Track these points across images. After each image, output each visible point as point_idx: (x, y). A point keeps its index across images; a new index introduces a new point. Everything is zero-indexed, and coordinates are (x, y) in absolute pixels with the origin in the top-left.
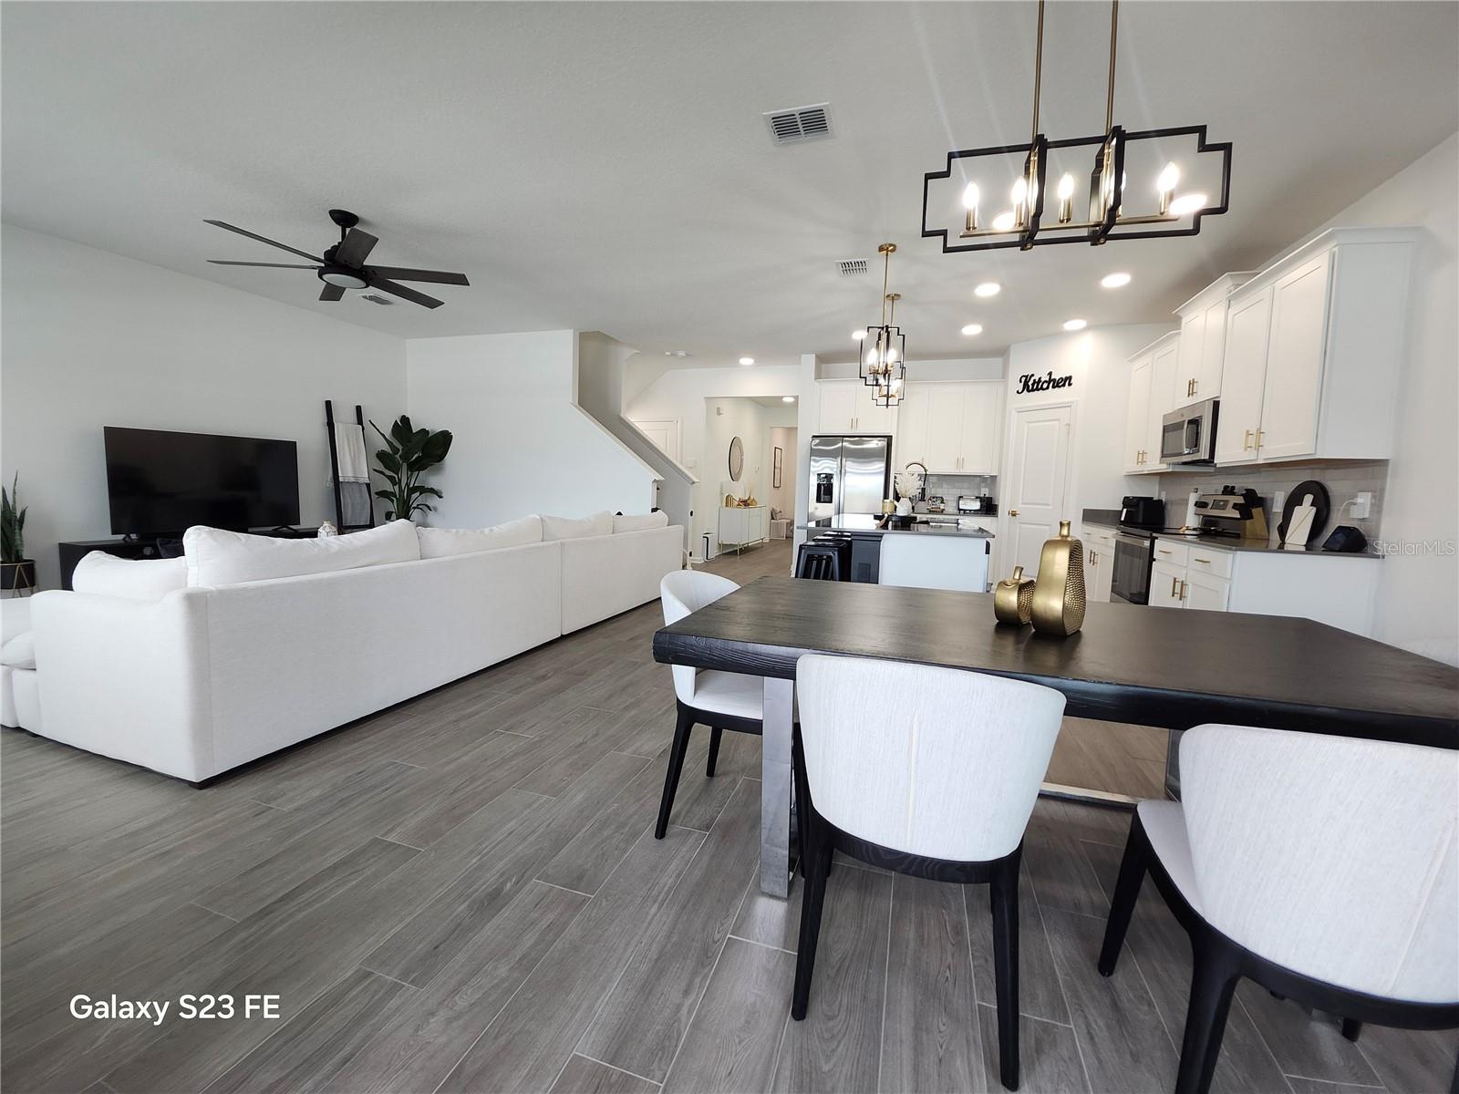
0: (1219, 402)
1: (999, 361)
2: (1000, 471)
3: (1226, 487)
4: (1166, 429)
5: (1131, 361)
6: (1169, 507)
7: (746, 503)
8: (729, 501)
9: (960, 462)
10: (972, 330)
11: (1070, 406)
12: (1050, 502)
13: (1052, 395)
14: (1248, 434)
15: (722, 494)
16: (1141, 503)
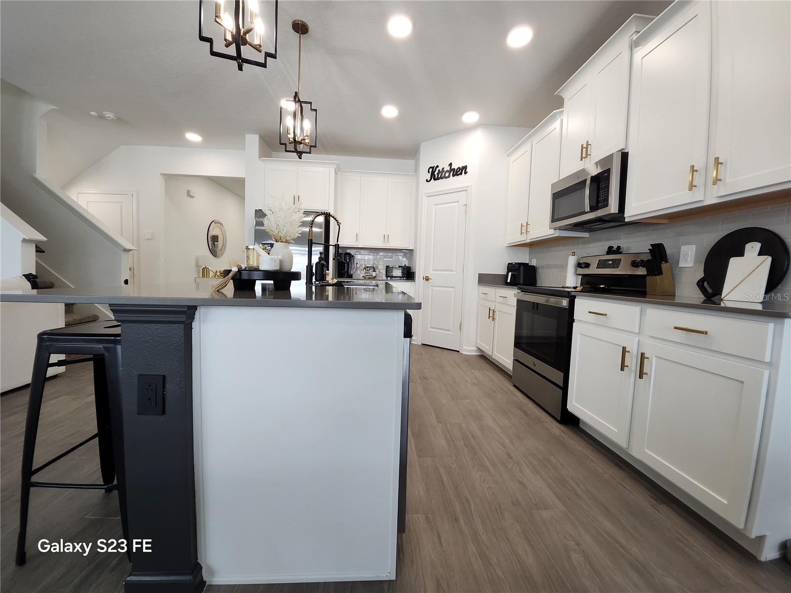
2: (416, 246)
5: (508, 155)
9: (386, 238)
11: (467, 190)
12: (454, 270)
13: (452, 182)
16: (522, 267)
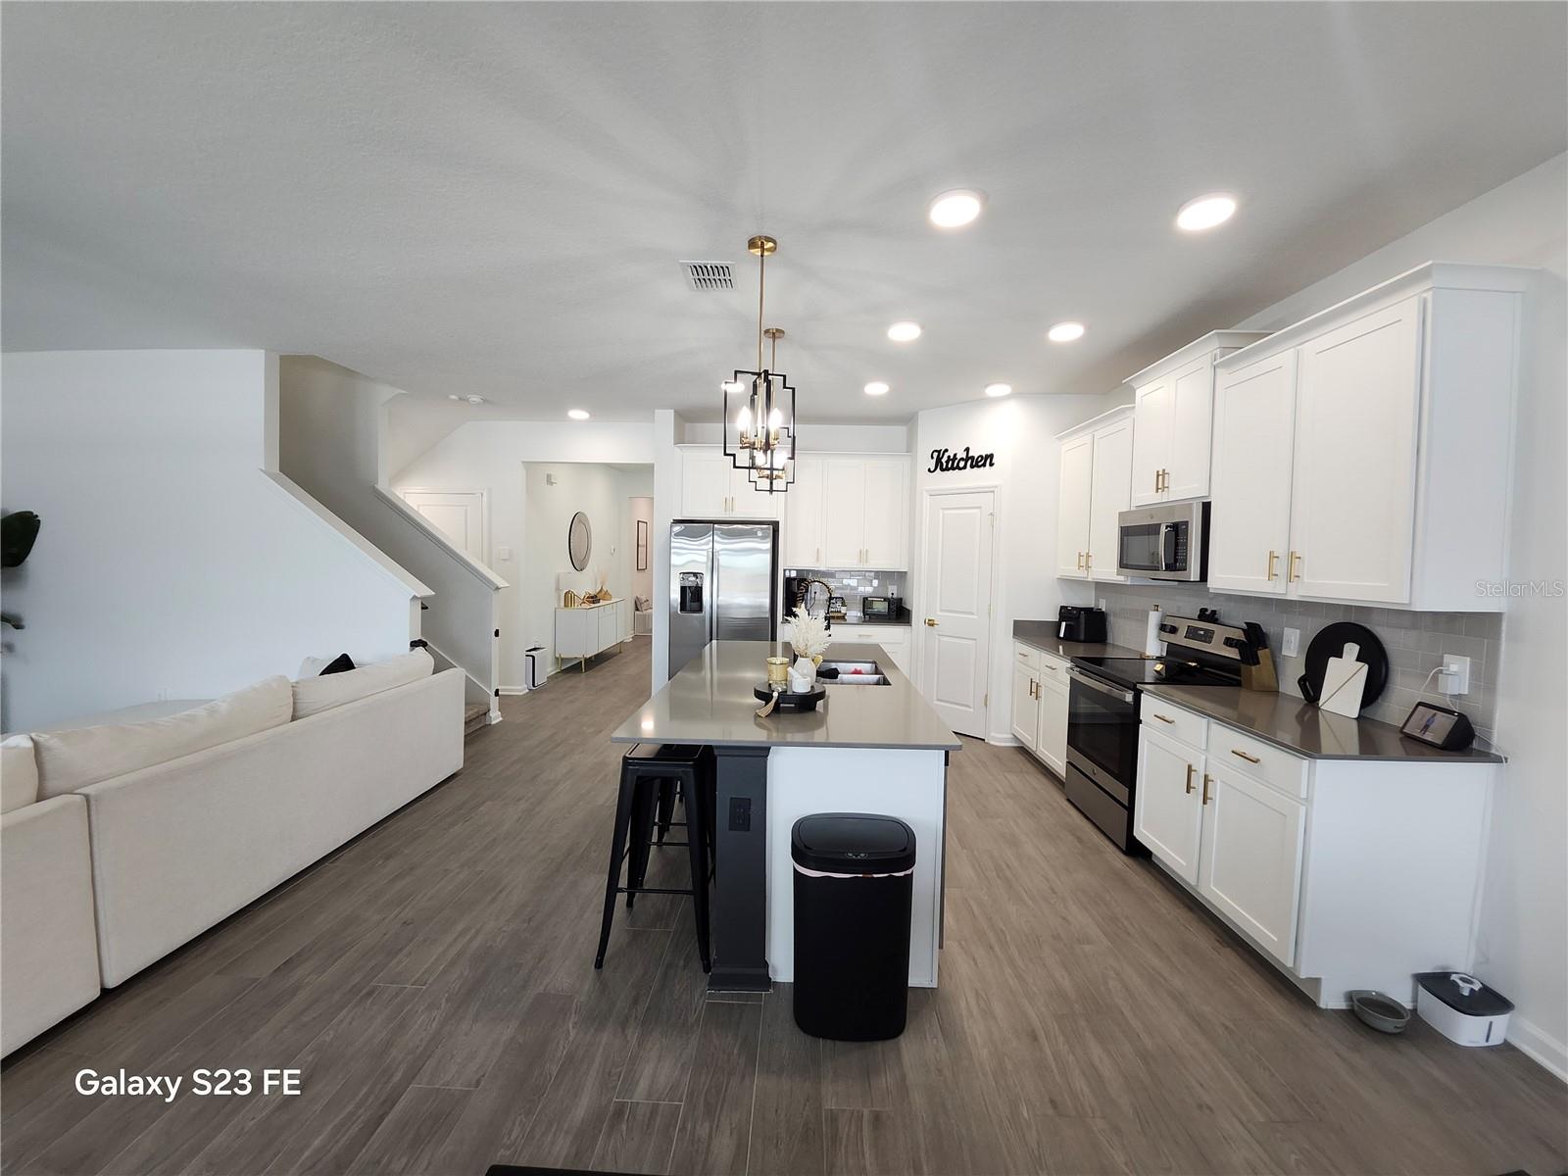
0: (1210, 503)
1: (900, 431)
2: (911, 566)
3: (1203, 611)
4: (1126, 532)
5: (1060, 439)
6: (1112, 620)
7: (594, 599)
8: (569, 599)
9: (862, 554)
10: (877, 389)
11: (993, 492)
12: (975, 612)
13: (969, 476)
14: (1272, 556)
15: (558, 589)
16: (1083, 615)
